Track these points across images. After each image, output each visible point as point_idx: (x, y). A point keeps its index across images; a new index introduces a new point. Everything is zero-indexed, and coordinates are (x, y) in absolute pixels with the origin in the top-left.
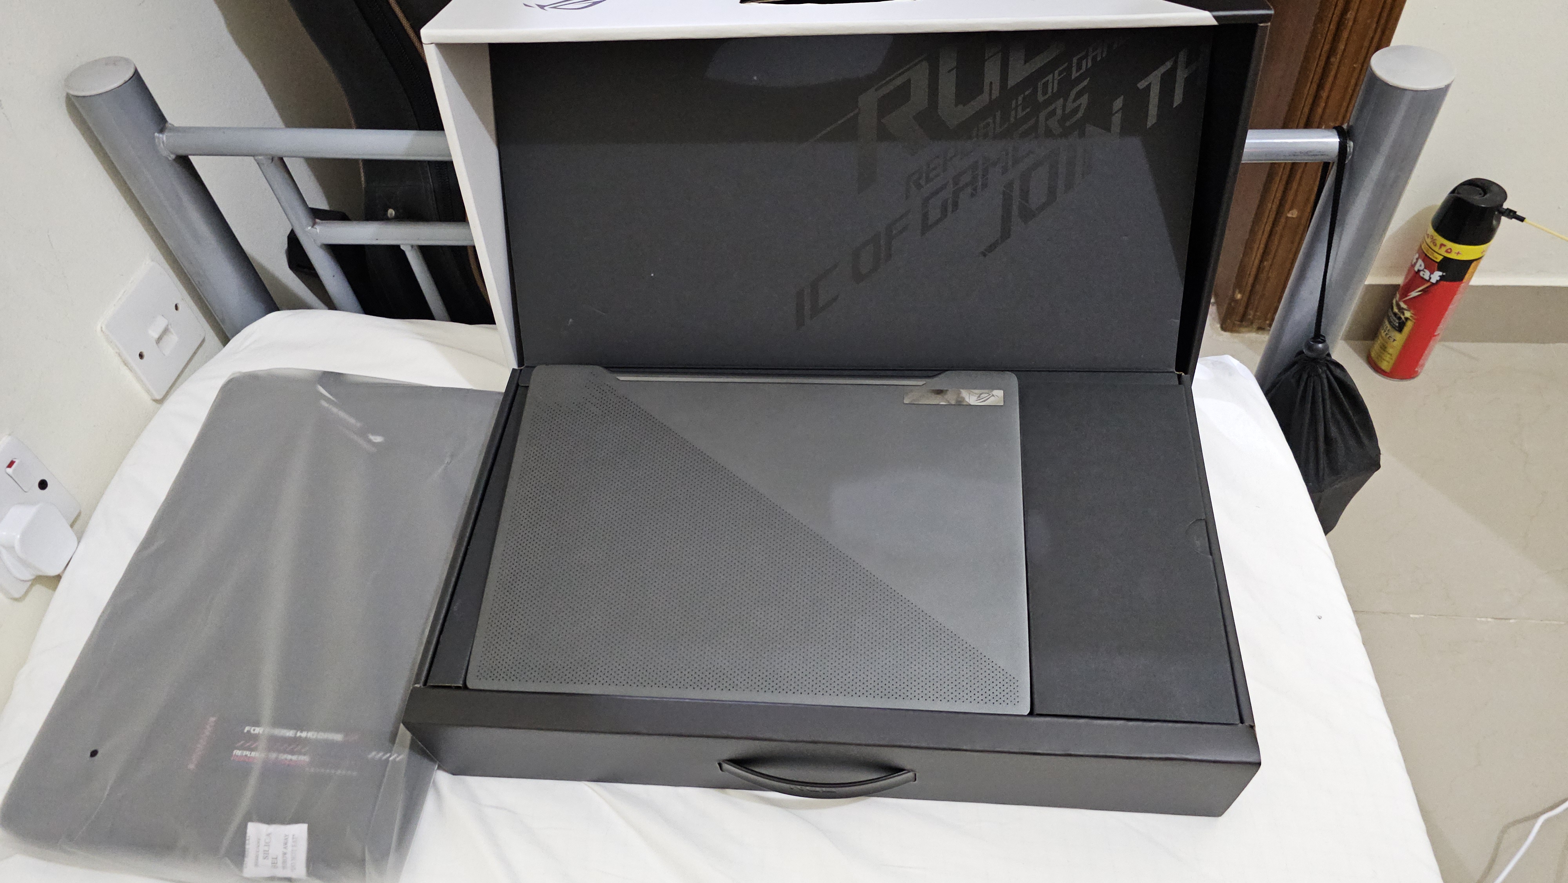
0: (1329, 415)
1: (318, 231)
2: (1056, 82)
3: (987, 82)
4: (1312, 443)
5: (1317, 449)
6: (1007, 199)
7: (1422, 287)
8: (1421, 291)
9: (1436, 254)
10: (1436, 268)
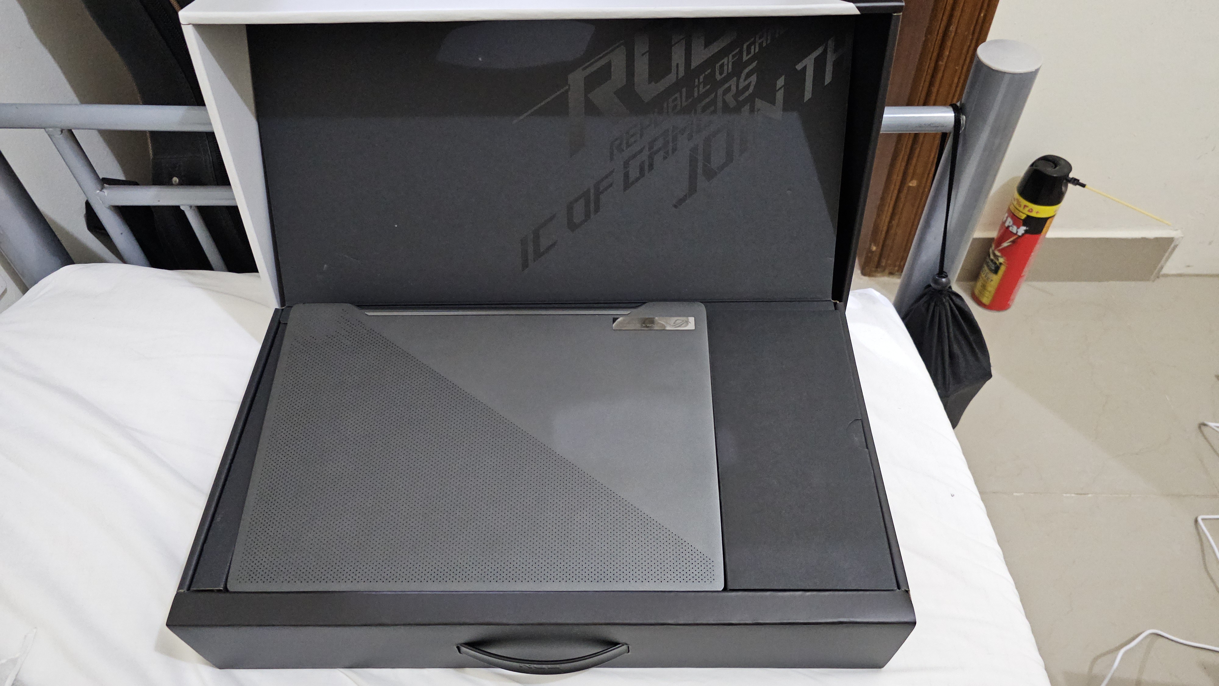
0: (952, 335)
1: (106, 194)
2: (730, 64)
3: (674, 64)
4: (939, 359)
5: (943, 364)
6: (693, 161)
7: (1011, 239)
8: (1011, 242)
9: (1021, 213)
10: (1021, 224)
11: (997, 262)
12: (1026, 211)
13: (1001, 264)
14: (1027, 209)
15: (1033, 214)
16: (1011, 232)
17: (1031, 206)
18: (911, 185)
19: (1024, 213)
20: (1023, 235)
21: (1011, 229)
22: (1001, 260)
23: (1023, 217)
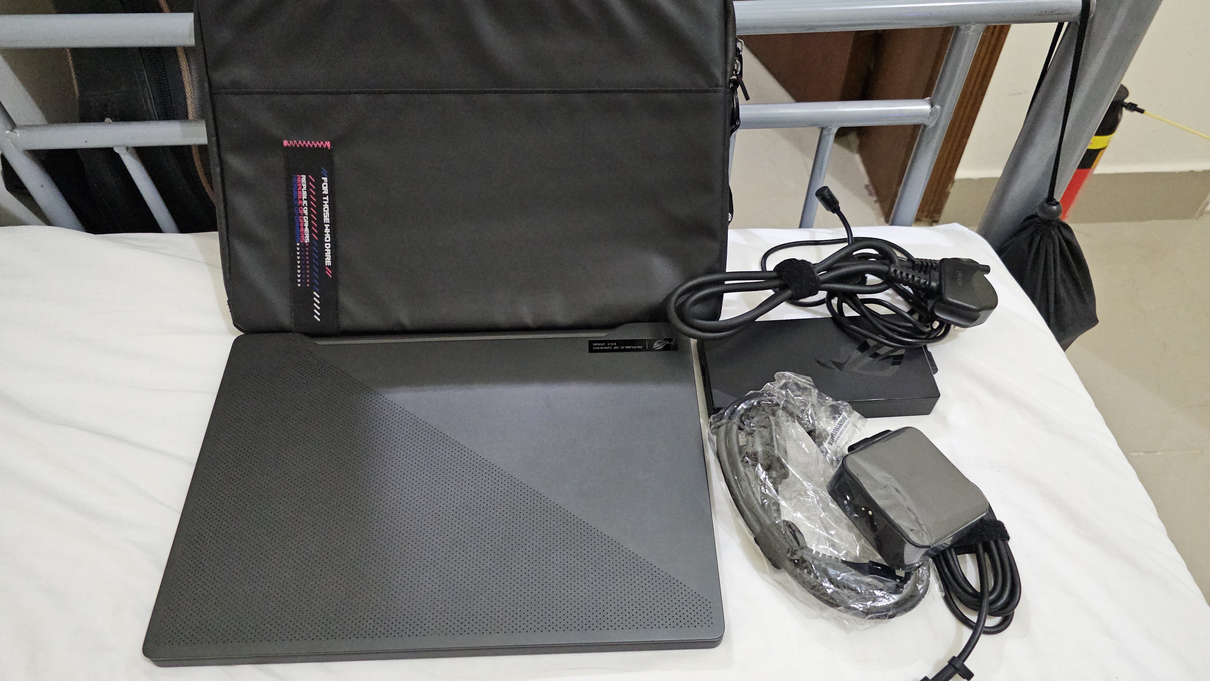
0: (1059, 277)
1: (18, 135)
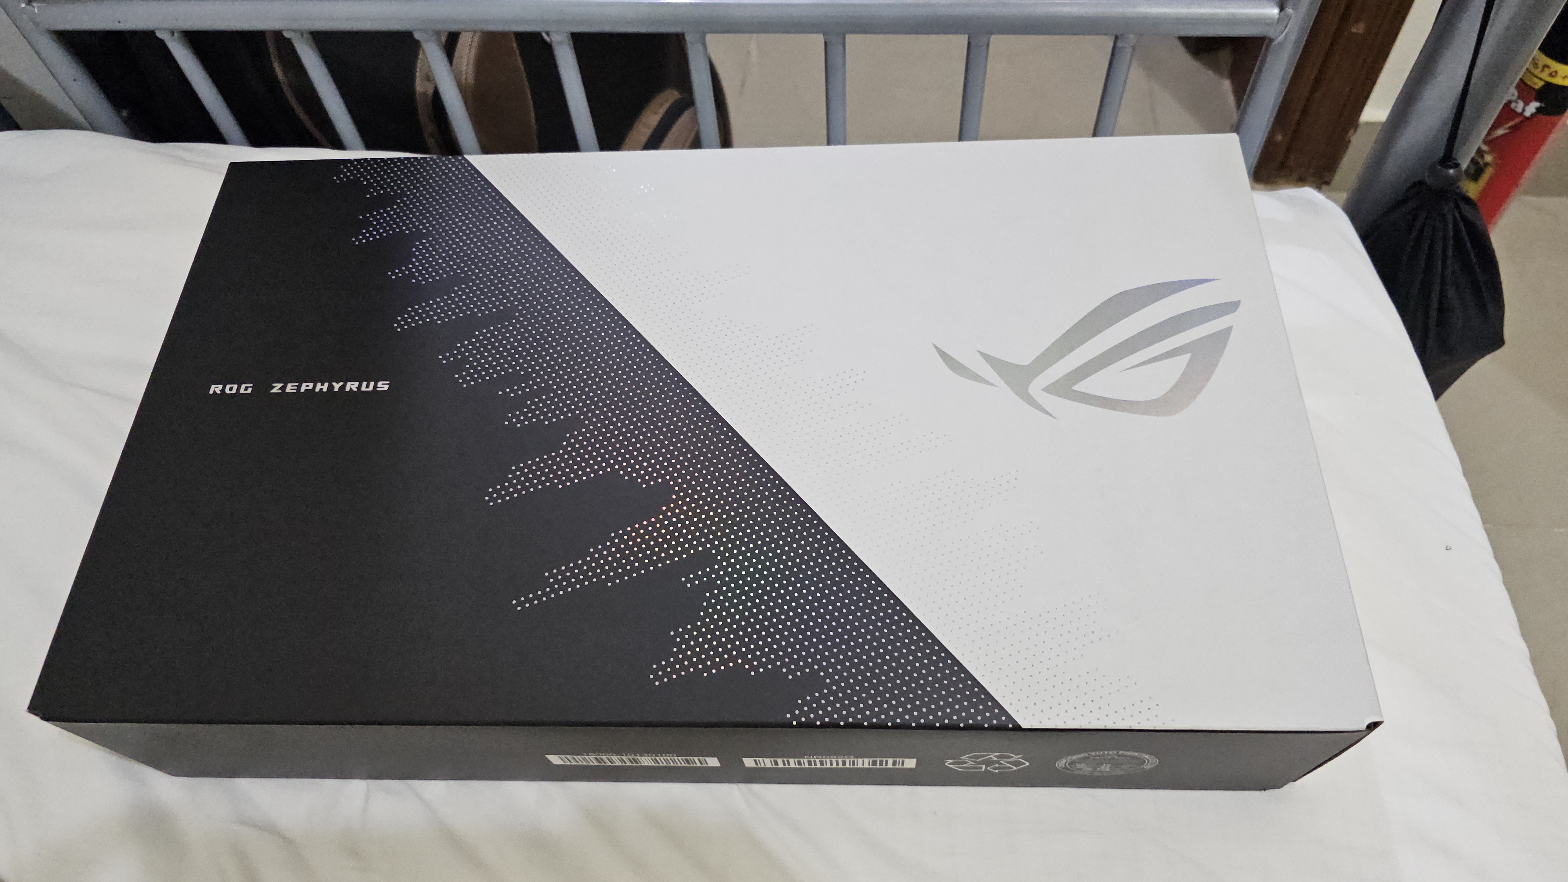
0: (1448, 273)
7: (1511, 124)
8: (1510, 128)
9: (1535, 79)
10: (1533, 97)
11: (1481, 163)
12: (1545, 76)
13: (1486, 164)
14: (1547, 71)
15: (1558, 81)
16: (1514, 111)
17: (1555, 66)
18: (1354, 30)
19: (1540, 79)
20: (1533, 115)
21: (1513, 105)
22: (1488, 158)
23: (1539, 84)
